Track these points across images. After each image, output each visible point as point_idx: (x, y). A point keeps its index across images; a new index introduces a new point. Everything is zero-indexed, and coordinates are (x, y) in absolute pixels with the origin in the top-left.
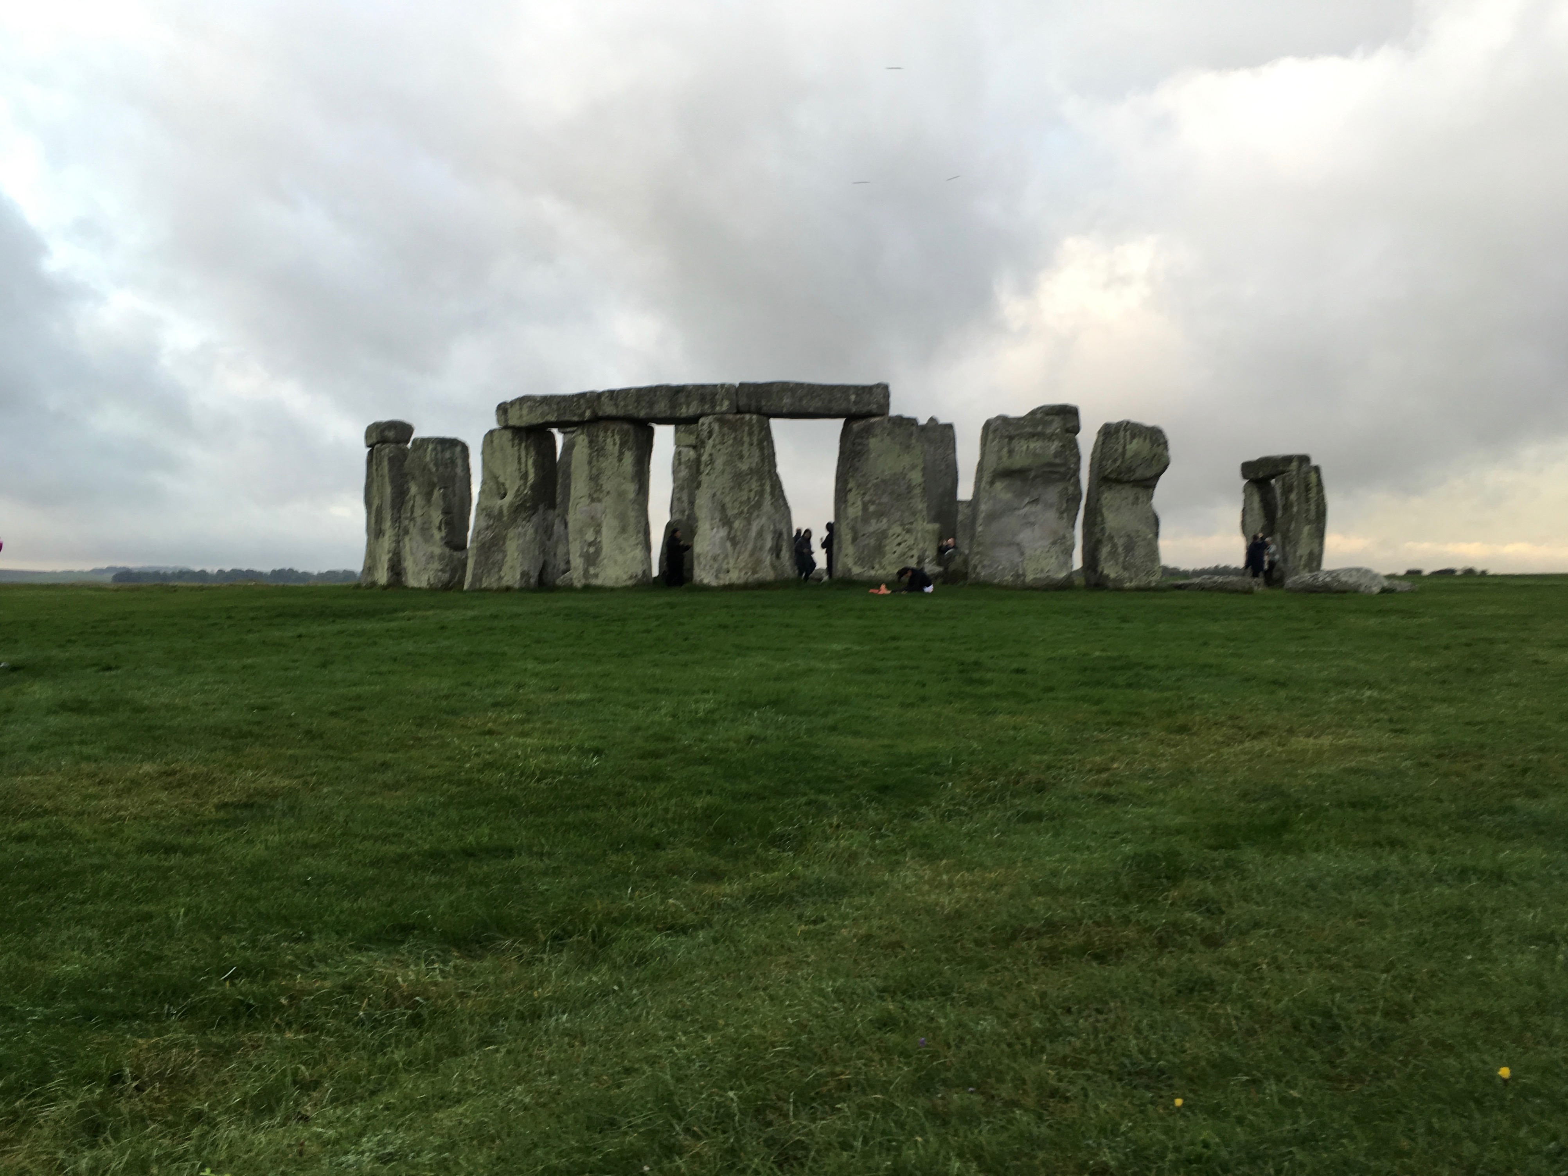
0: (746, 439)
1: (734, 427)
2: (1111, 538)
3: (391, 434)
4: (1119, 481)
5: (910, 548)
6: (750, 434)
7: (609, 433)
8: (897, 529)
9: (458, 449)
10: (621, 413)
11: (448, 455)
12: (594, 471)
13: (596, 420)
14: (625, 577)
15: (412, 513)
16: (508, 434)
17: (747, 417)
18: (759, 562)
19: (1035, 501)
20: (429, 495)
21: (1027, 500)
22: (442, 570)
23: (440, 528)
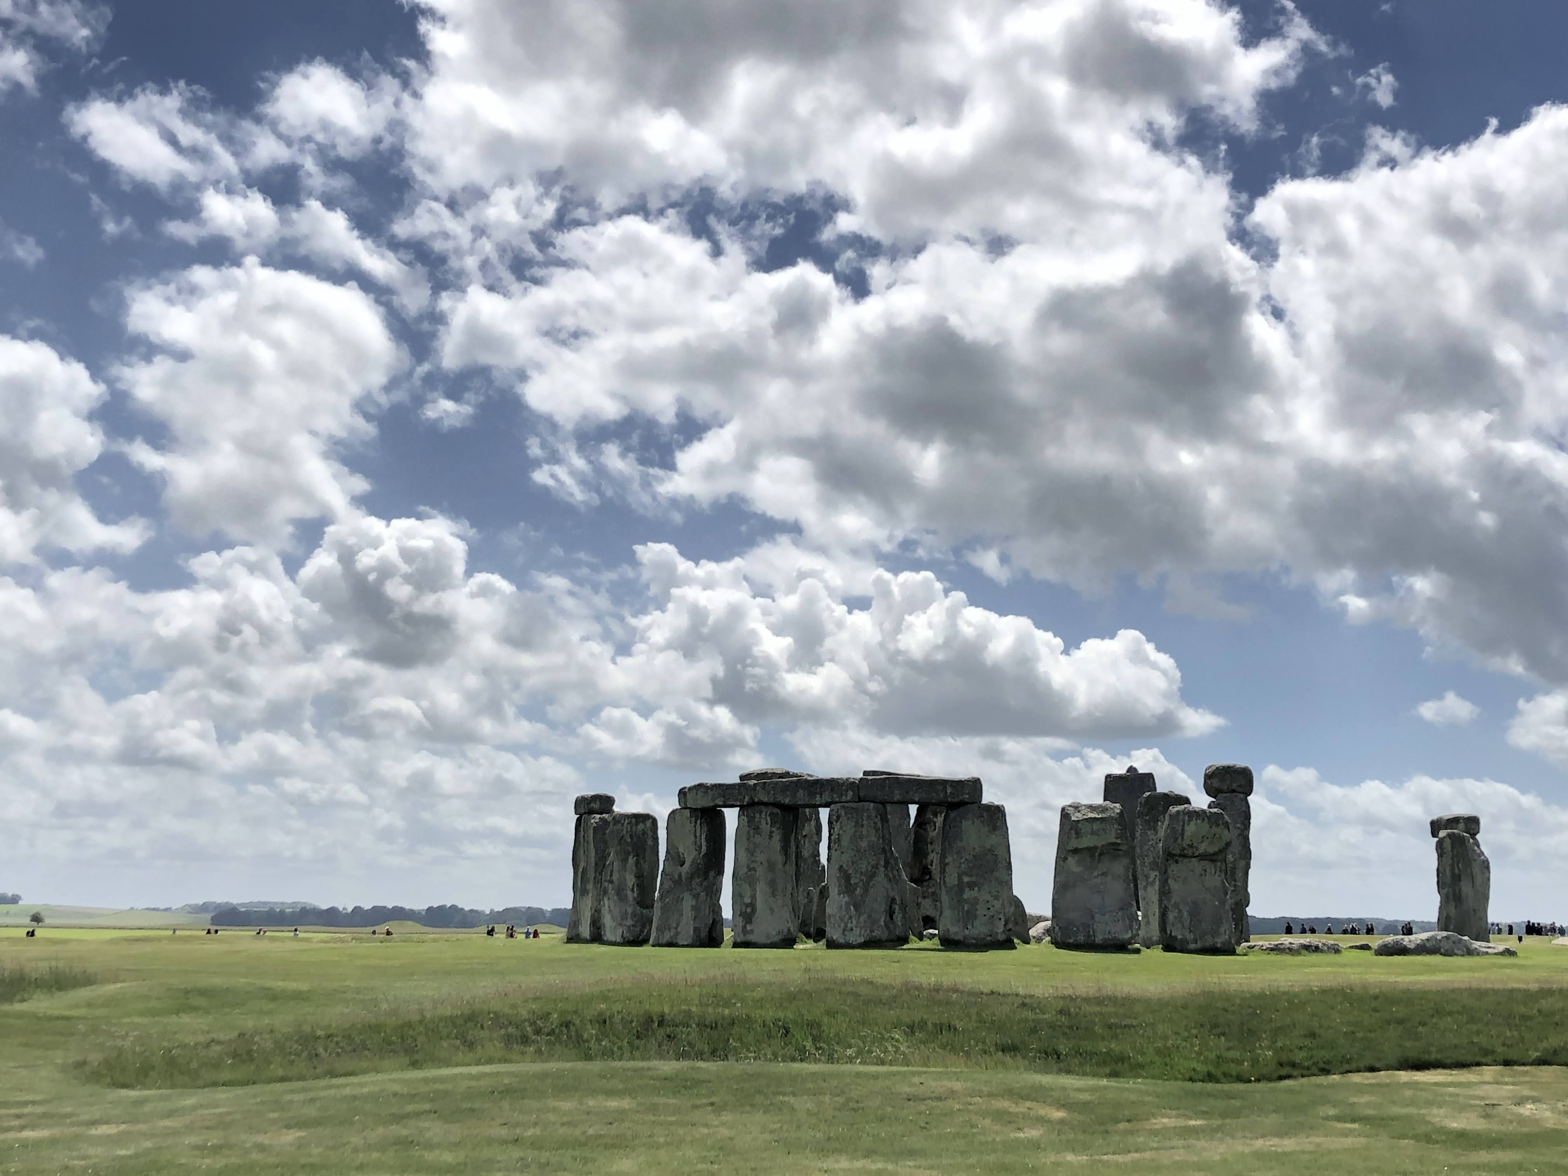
0: (865, 822)
1: (856, 813)
2: (1177, 904)
3: (596, 806)
4: (1185, 856)
5: (999, 913)
6: (869, 818)
7: (763, 816)
8: (985, 897)
9: (649, 823)
10: (772, 800)
11: (641, 826)
13: (753, 804)
14: (774, 933)
15: (611, 875)
16: (687, 813)
17: (866, 804)
18: (875, 923)
19: (1104, 874)
20: (625, 860)
21: (1096, 874)
22: (633, 926)
23: (633, 890)
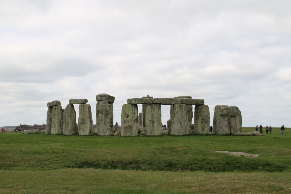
0: (184, 109)
1: (181, 106)
2: (233, 126)
4: (233, 116)
5: (208, 128)
6: (184, 108)
8: (206, 125)
12: (152, 113)
13: (153, 103)
14: (159, 134)
16: (131, 105)
17: (183, 105)
18: (186, 131)
19: (224, 120)
22: (111, 132)
23: (109, 123)
